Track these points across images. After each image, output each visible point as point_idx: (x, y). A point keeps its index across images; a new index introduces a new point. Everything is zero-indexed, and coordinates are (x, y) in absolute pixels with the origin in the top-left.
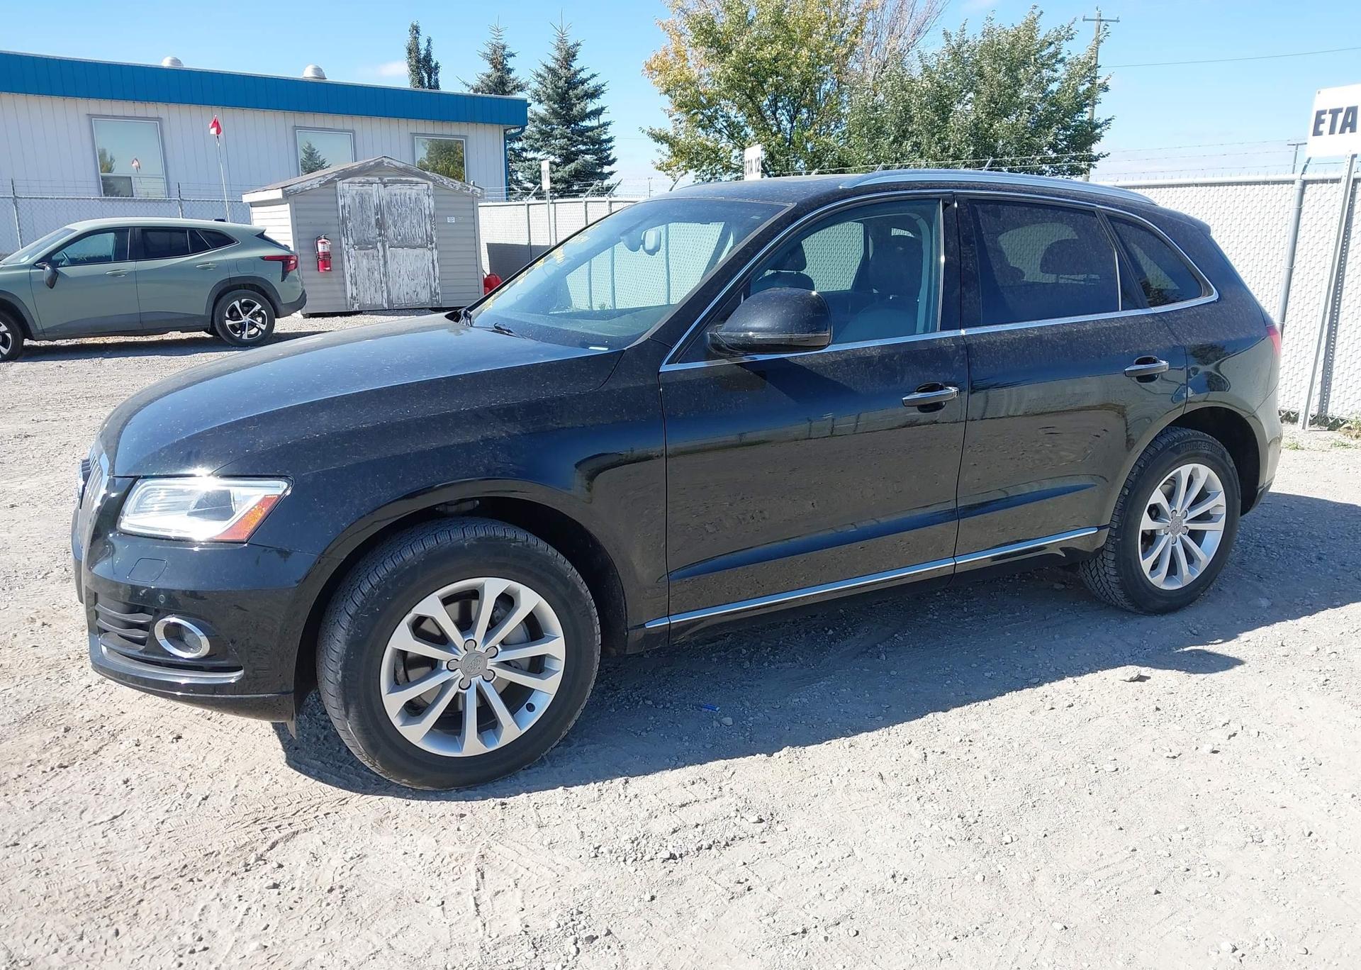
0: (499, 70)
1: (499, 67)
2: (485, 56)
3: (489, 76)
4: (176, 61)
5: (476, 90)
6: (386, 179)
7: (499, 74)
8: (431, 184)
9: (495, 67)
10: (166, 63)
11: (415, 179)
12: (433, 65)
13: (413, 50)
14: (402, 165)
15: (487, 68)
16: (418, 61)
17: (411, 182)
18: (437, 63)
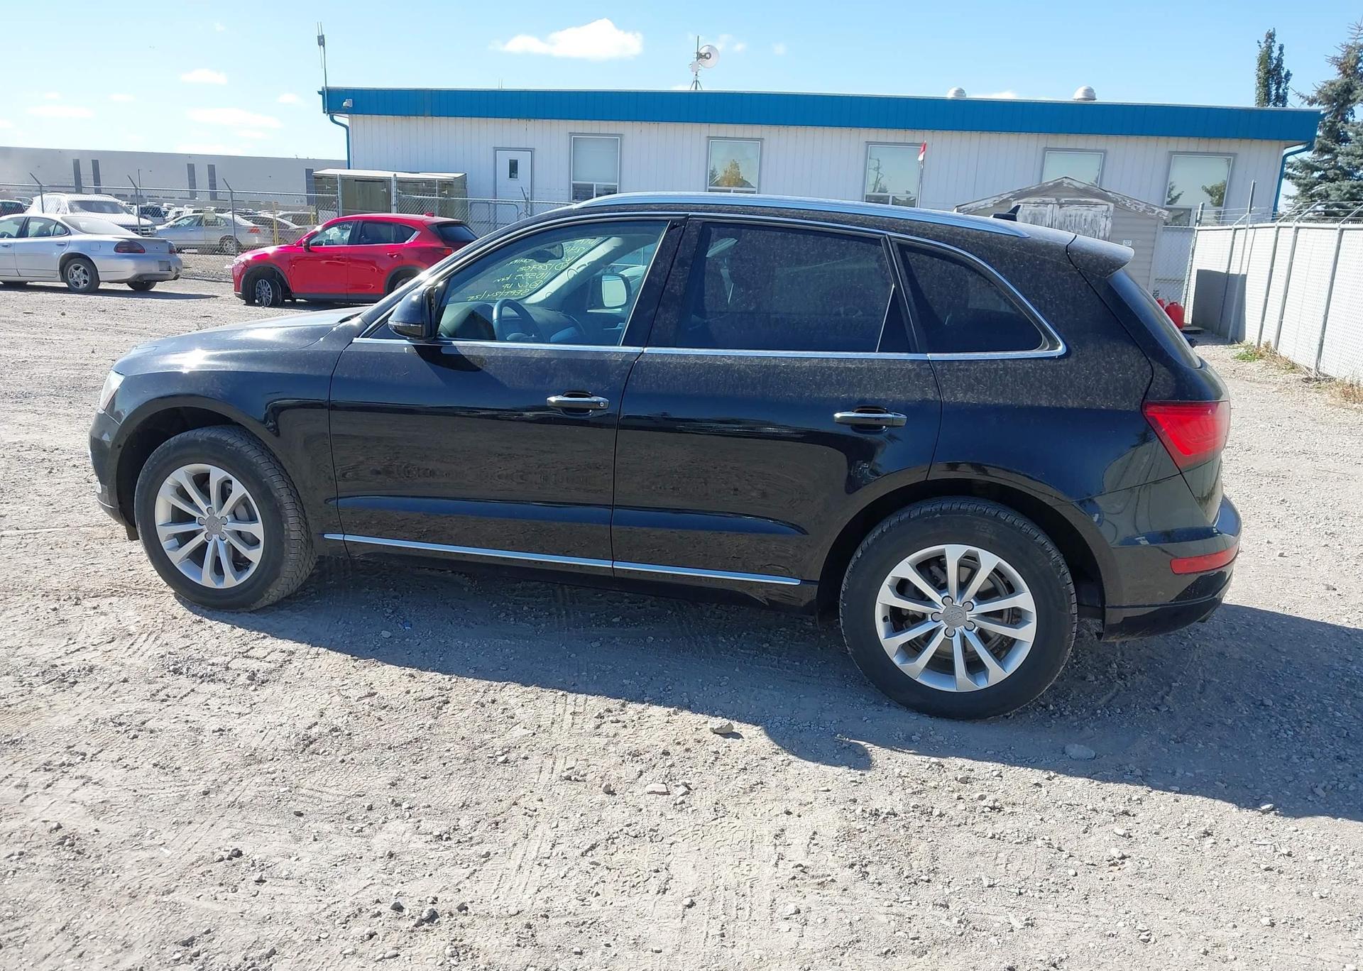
0: (1348, 76)
1: (1349, 72)
2: (1335, 60)
3: (1332, 84)
4: (960, 91)
5: (1312, 102)
6: (1063, 200)
7: (1347, 80)
8: (1112, 205)
9: (1344, 72)
10: (950, 95)
11: (1095, 200)
12: (1283, 75)
13: (1265, 59)
14: (1083, 186)
15: (1334, 74)
16: (1269, 72)
17: (1090, 203)
18: (1288, 72)
